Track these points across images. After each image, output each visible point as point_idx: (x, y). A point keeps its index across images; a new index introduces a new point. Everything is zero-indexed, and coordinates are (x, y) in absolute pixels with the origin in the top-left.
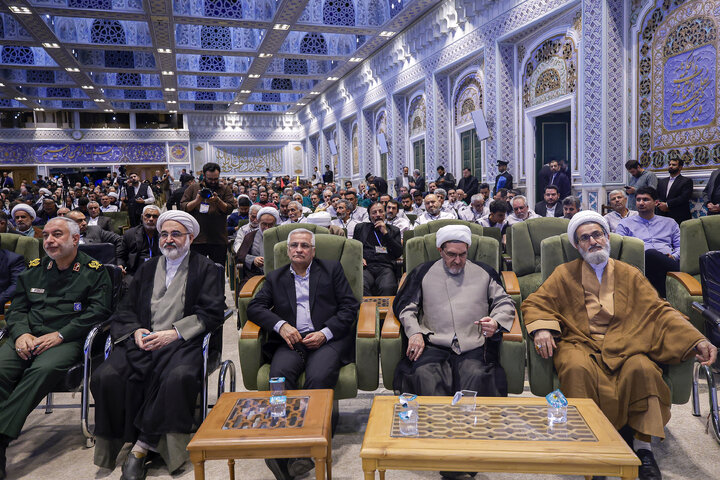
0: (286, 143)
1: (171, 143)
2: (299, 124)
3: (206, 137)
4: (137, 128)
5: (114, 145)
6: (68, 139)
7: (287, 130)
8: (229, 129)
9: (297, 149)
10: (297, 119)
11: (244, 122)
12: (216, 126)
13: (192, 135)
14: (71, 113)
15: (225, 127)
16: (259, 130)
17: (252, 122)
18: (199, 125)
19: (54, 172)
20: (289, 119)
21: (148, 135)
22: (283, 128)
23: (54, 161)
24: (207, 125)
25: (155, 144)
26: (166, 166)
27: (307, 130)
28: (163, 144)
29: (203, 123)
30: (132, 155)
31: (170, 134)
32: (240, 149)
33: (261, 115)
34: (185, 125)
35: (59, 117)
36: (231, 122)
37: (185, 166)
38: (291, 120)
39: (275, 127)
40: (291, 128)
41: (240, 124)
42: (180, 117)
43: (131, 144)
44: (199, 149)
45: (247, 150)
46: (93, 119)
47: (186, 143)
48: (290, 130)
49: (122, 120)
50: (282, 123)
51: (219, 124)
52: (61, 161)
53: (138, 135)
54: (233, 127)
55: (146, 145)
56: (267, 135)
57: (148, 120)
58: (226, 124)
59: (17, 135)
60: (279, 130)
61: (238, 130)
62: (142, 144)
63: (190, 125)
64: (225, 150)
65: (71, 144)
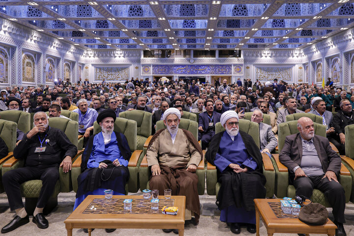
0: (294, 65)
1: (234, 65)
2: (303, 54)
3: (252, 61)
4: (219, 57)
5: (208, 66)
6: (188, 63)
7: (295, 58)
8: (264, 58)
9: (300, 68)
10: (302, 52)
11: (272, 54)
12: (257, 56)
13: (245, 61)
14: (190, 50)
15: (261, 56)
16: (280, 58)
17: (276, 54)
18: (249, 56)
19: (181, 78)
20: (297, 52)
21: (224, 61)
22: (293, 57)
23: (181, 73)
24: (253, 56)
25: (227, 66)
26: (231, 76)
27: (310, 58)
28: (231, 65)
29: (251, 55)
30: (216, 71)
31: (234, 60)
32: (268, 68)
33: (283, 50)
34: (242, 56)
35: (186, 53)
36: (265, 54)
37: (240, 77)
38: (298, 52)
39: (289, 56)
40: (297, 57)
41: (270, 55)
42: (240, 51)
43: (216, 65)
44: (248, 68)
45: (272, 68)
46: (199, 53)
47: (242, 65)
49: (212, 53)
50: (292, 54)
51: (259, 55)
52: (184, 73)
53: (220, 61)
54: (266, 57)
55: (222, 66)
56: (284, 61)
57: (225, 53)
58: (263, 55)
59: (166, 61)
60: (291, 58)
61: (268, 58)
62: (221, 65)
63: (245, 56)
64: (260, 68)
65: (188, 65)
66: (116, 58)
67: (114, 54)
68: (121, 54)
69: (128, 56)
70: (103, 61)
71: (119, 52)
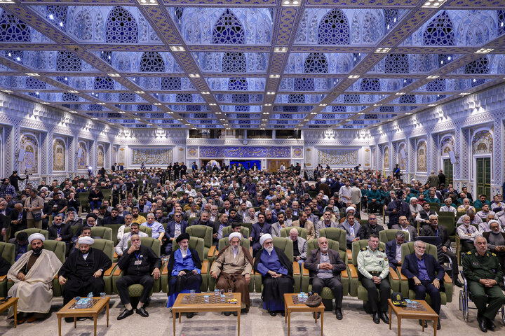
0: (361, 147)
1: (294, 147)
2: (370, 135)
3: (313, 143)
4: (276, 137)
5: (263, 148)
6: (241, 145)
7: (361, 139)
8: (326, 139)
9: (367, 151)
10: (369, 132)
11: (336, 135)
12: (319, 137)
13: (306, 142)
14: (243, 130)
15: (324, 137)
16: (344, 139)
17: (340, 135)
18: (309, 136)
19: (232, 162)
20: (363, 132)
21: (282, 142)
22: (359, 138)
23: (233, 157)
24: (314, 136)
25: (284, 147)
26: (290, 160)
27: (377, 141)
28: (290, 148)
29: (312, 135)
30: (272, 154)
31: (293, 142)
32: (332, 150)
33: (347, 131)
34: (302, 137)
35: (238, 133)
36: (328, 134)
37: (300, 160)
38: (364, 133)
39: (355, 137)
40: (364, 138)
41: (333, 136)
42: (300, 131)
43: (272, 147)
44: (309, 150)
45: (336, 151)
46: (253, 133)
47: (302, 147)
48: (364, 139)
49: (268, 134)
50: (358, 135)
51: (321, 135)
52: (236, 156)
53: (277, 142)
54: (329, 138)
55: (280, 148)
56: (350, 142)
57: (282, 134)
58: (325, 135)
59: (215, 142)
60: (357, 139)
61: (332, 139)
62: (278, 147)
63: (305, 136)
64: (323, 151)
65: (241, 147)
66: (157, 138)
67: (155, 134)
68: (162, 134)
69: (171, 136)
70: (142, 142)
71: (161, 132)
